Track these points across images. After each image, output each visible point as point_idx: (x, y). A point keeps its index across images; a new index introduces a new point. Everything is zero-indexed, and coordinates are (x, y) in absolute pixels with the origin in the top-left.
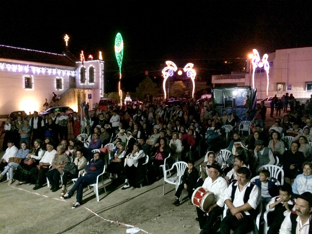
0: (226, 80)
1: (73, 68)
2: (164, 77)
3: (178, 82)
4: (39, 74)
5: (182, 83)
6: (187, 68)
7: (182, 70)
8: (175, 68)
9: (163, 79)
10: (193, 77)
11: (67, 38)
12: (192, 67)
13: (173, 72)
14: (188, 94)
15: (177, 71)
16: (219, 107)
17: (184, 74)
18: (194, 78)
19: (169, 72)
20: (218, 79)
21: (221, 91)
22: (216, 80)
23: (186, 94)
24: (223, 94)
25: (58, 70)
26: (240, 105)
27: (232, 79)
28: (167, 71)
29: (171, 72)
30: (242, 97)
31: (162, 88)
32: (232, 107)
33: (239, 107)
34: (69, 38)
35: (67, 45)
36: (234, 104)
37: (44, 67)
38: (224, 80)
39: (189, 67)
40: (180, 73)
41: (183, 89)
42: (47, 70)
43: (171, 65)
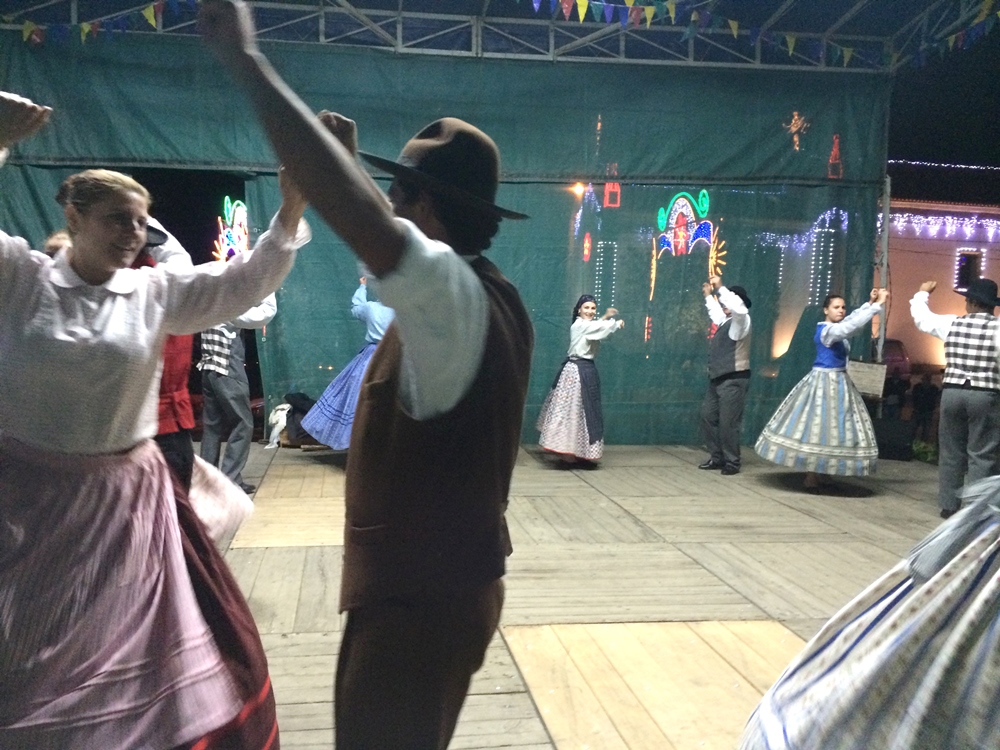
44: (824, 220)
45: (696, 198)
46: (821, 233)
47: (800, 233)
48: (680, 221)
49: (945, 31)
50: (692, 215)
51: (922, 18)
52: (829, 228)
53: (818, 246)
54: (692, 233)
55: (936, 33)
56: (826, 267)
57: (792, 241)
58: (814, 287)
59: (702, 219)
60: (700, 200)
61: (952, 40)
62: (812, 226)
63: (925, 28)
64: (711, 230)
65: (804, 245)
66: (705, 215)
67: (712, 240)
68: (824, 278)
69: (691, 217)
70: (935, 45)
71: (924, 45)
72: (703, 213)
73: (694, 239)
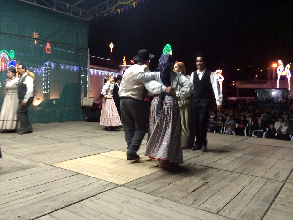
0: (249, 85)
1: (117, 70)
4: (93, 74)
6: (216, 73)
10: (221, 81)
11: (112, 45)
12: (220, 73)
16: (261, 103)
20: (242, 84)
21: (261, 91)
22: (240, 85)
24: (263, 94)
25: (106, 71)
32: (271, 103)
34: (113, 45)
35: (111, 51)
36: (273, 101)
37: (96, 69)
38: (247, 85)
39: (218, 73)
42: (98, 72)
44: (46, 64)
45: (9, 53)
46: (45, 68)
47: (40, 68)
48: (3, 60)
49: (103, 12)
50: (8, 57)
51: (97, 7)
52: (48, 67)
53: (45, 72)
54: (8, 64)
55: (101, 12)
56: (48, 78)
57: (37, 70)
58: (45, 84)
59: (12, 60)
60: (11, 54)
61: (105, 15)
62: (42, 66)
63: (97, 10)
64: (16, 63)
65: (41, 71)
66: (13, 58)
67: (16, 67)
68: (47, 82)
69: (8, 59)
70: (101, 15)
71: (97, 15)
72: (12, 57)
73: (9, 66)
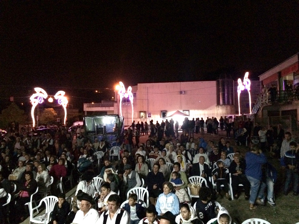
0: (97, 108)
2: (33, 104)
3: (49, 109)
5: (53, 110)
6: (58, 95)
7: (53, 98)
8: (45, 95)
9: (31, 106)
10: (65, 104)
12: (64, 95)
13: (42, 99)
14: (59, 121)
15: (48, 98)
16: (91, 134)
17: (55, 101)
18: (66, 106)
19: (38, 98)
20: (89, 107)
21: (93, 118)
22: (88, 108)
23: (57, 121)
24: (95, 121)
26: (110, 131)
27: (102, 107)
28: (36, 98)
29: (41, 99)
30: (111, 125)
31: (30, 115)
32: (103, 133)
33: (109, 133)
36: (105, 131)
38: (95, 108)
39: (60, 95)
40: (51, 100)
41: (54, 116)
43: (41, 92)
